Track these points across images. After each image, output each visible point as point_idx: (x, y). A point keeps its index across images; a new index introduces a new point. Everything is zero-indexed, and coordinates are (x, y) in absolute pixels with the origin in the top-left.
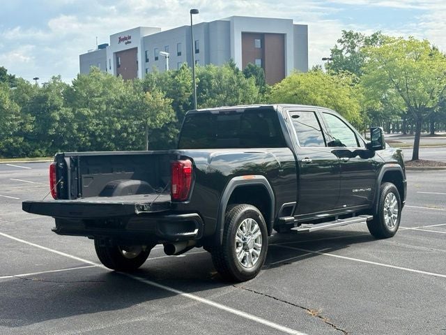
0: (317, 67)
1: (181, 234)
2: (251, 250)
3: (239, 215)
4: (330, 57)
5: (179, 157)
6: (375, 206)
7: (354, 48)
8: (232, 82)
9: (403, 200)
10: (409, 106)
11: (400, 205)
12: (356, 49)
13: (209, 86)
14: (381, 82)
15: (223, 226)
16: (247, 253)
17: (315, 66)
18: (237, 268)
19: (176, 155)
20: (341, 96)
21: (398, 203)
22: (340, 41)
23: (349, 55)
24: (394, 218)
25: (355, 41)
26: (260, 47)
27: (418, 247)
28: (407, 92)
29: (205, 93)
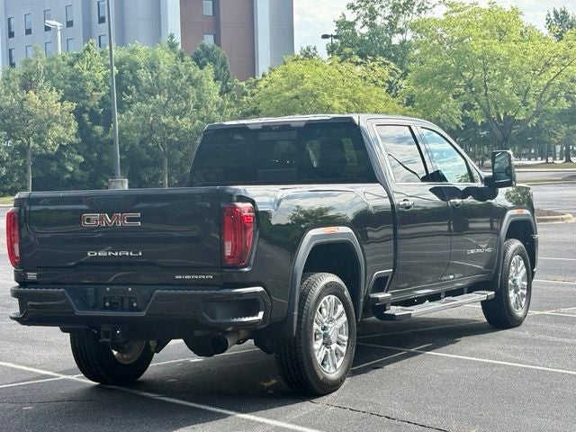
0: (309, 49)
1: (239, 320)
2: (334, 346)
3: (317, 290)
4: (335, 34)
5: (235, 198)
6: (496, 276)
7: (374, 18)
8: (176, 74)
9: (533, 267)
10: (488, 116)
11: (530, 276)
12: (379, 21)
13: (136, 81)
14: (444, 78)
15: (296, 308)
16: (328, 350)
17: (305, 48)
18: (316, 374)
19: (231, 195)
20: (373, 100)
21: (527, 271)
22: (351, 7)
23: (366, 30)
24: (522, 295)
25: (377, 7)
26: (211, 14)
27: (569, 341)
28: (486, 94)
29: (129, 93)
